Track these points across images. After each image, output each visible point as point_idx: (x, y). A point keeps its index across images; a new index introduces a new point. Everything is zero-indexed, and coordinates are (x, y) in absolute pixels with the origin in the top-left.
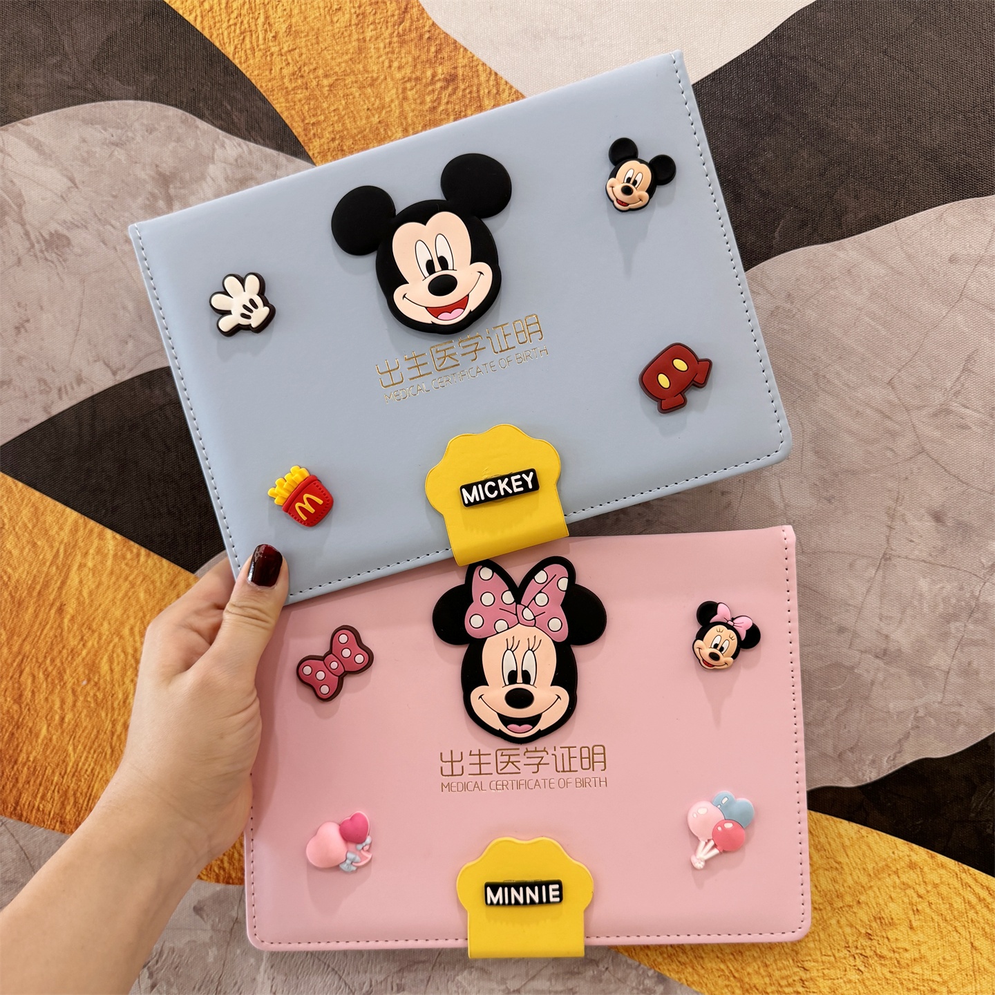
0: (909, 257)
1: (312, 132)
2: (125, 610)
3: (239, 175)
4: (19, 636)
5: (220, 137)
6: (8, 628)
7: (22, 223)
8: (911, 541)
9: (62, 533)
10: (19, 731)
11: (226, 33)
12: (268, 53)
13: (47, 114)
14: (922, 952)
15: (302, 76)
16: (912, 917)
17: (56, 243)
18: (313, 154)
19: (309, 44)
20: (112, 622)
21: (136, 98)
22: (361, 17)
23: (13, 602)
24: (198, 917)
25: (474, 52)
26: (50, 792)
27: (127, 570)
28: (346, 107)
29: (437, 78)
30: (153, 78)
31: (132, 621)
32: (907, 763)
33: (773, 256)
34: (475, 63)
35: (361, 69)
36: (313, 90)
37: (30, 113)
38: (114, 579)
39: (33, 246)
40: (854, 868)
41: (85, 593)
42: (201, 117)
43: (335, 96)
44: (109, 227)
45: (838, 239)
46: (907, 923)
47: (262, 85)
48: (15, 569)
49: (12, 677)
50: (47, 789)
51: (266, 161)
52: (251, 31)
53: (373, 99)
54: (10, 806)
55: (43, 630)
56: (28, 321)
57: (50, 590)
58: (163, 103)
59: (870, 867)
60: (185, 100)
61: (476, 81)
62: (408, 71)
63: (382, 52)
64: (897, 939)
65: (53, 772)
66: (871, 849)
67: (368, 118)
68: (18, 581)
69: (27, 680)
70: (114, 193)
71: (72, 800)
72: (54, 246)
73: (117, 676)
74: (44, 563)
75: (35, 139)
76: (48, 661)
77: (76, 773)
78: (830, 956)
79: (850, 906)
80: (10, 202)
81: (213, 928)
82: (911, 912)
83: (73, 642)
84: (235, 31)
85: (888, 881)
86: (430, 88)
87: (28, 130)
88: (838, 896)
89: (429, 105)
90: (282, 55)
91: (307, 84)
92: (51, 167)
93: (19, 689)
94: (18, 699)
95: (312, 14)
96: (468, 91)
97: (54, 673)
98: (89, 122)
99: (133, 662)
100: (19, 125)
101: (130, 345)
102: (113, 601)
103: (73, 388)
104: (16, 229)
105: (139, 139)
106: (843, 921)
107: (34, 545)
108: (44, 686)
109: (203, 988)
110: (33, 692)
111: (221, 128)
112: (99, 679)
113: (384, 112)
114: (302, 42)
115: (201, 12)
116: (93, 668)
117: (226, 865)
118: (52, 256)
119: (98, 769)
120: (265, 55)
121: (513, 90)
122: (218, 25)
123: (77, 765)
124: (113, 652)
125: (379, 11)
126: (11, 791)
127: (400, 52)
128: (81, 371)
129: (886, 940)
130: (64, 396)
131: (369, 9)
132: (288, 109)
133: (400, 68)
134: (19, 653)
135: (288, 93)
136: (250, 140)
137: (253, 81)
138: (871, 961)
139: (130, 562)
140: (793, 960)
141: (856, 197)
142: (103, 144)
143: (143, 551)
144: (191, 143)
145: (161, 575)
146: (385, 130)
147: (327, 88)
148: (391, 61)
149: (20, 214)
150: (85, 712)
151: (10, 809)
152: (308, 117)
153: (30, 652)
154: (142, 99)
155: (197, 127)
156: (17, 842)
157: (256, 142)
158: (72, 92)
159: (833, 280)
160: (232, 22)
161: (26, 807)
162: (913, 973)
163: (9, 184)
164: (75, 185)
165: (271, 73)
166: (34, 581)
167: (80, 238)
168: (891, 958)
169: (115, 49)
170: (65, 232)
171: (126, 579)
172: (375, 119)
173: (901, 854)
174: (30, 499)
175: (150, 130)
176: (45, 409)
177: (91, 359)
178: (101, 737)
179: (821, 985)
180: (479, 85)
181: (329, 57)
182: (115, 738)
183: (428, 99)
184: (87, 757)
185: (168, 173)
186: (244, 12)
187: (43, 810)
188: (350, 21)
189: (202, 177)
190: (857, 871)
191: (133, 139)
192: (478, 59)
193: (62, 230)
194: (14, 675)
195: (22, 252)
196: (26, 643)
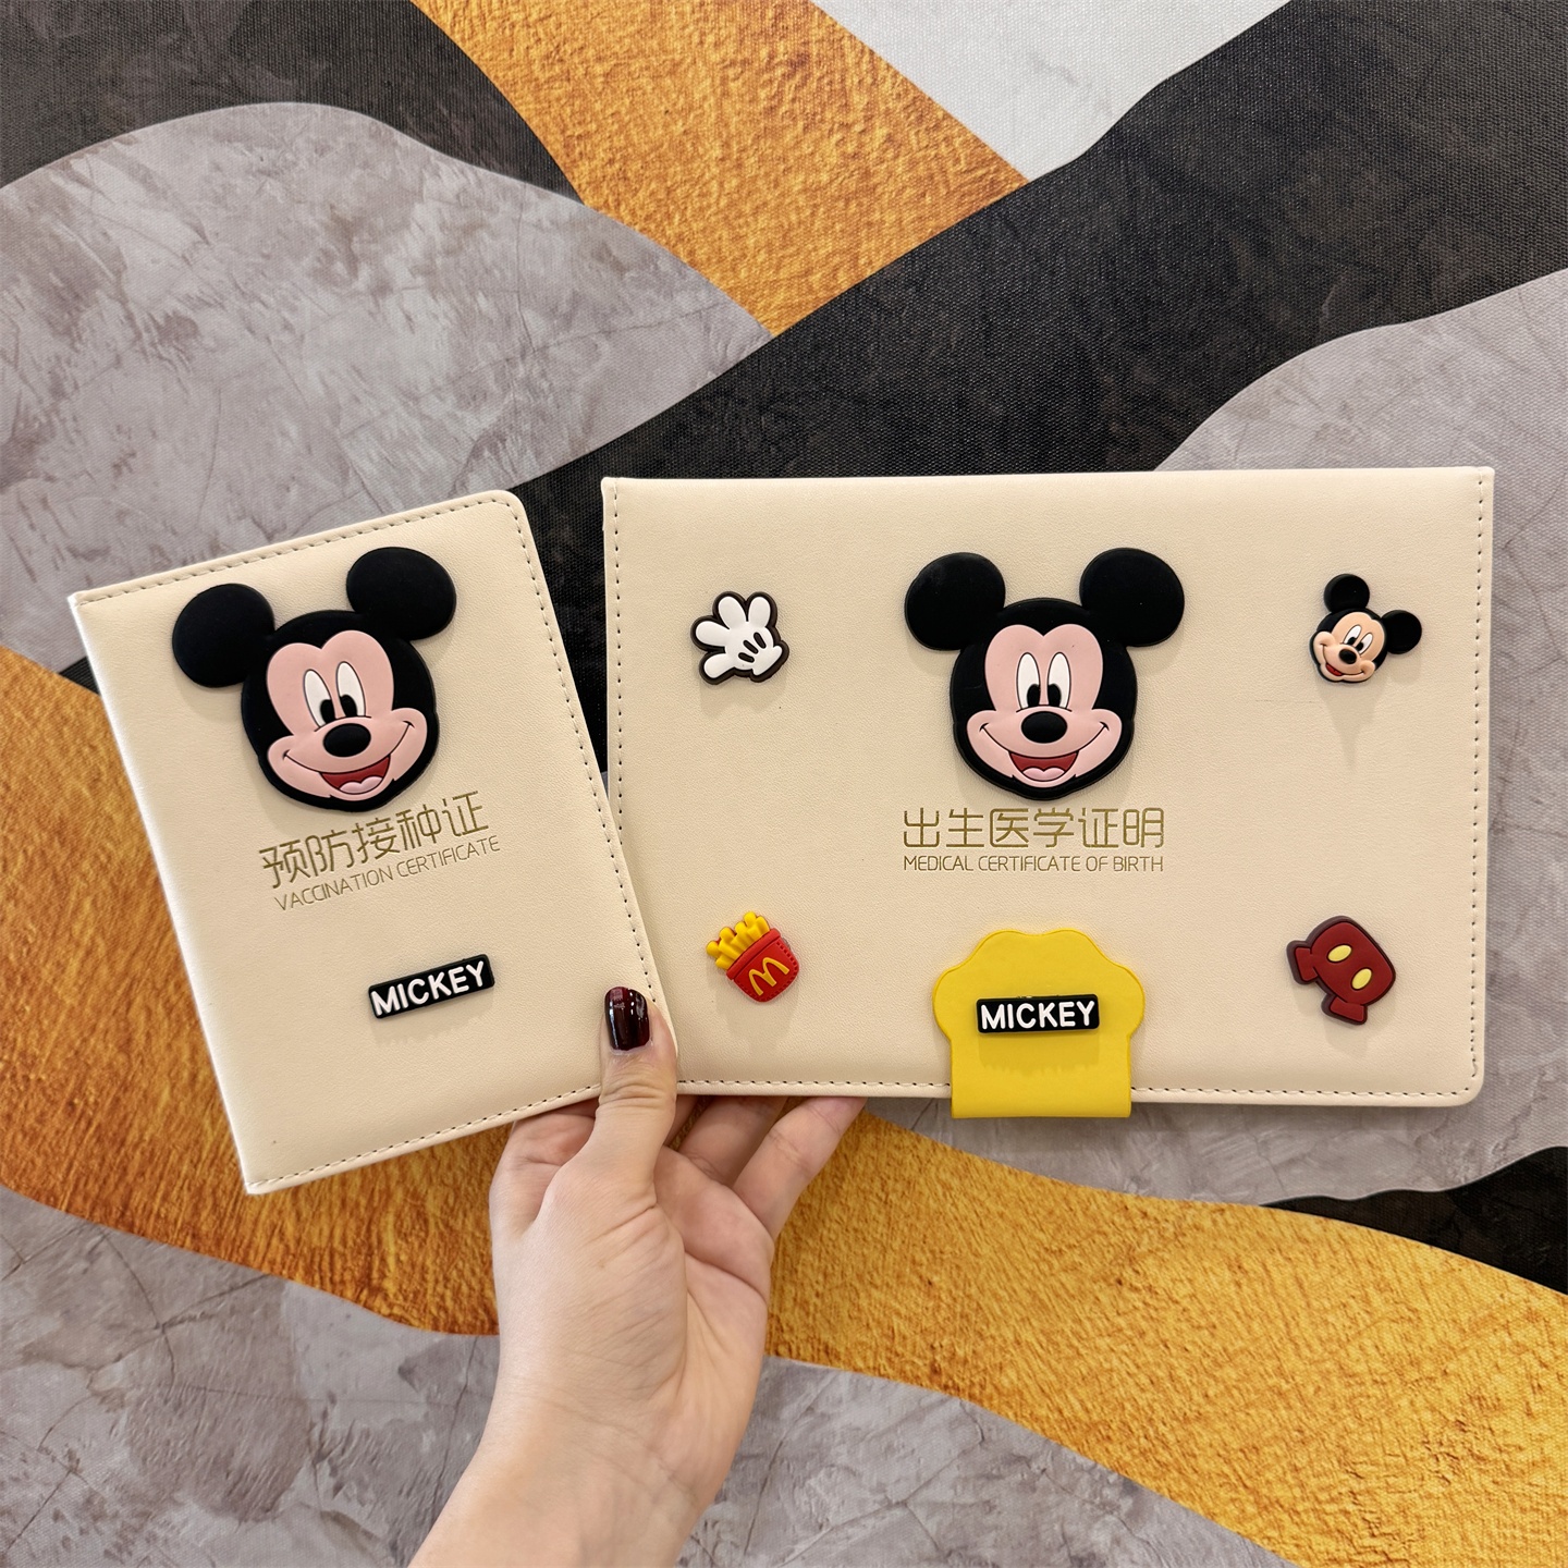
0: (1541, 343)
1: (577, 150)
3: (462, 220)
4: (126, 948)
5: (432, 158)
6: (108, 936)
7: (122, 299)
8: (1538, 802)
10: (128, 1094)
12: (507, 23)
13: (158, 125)
14: (1546, 1451)
15: (561, 60)
16: (1531, 1398)
17: (176, 331)
18: (580, 186)
19: (572, 8)
21: (299, 99)
23: (116, 896)
24: (405, 1384)
25: (836, 18)
26: (176, 1189)
28: (632, 109)
29: (777, 60)
30: (324, 66)
32: (1527, 1154)
33: (1319, 344)
34: (837, 36)
35: (656, 47)
36: (579, 82)
37: (130, 125)
39: (139, 336)
40: (1438, 1319)
42: (401, 127)
43: (614, 91)
44: (257, 305)
45: (1425, 316)
46: (1521, 1407)
47: (497, 75)
48: (117, 844)
49: (115, 1012)
50: (171, 1184)
51: (504, 197)
53: (674, 96)
54: (114, 1210)
55: (162, 939)
56: (133, 455)
58: (341, 106)
59: (1464, 1317)
60: (375, 101)
61: (838, 64)
62: (730, 49)
63: (688, 18)
64: (1505, 1432)
65: (181, 1159)
66: (1465, 1289)
67: (666, 126)
68: (122, 862)
69: (138, 1016)
70: (265, 251)
71: (209, 1202)
72: (172, 336)
75: (140, 166)
76: (171, 987)
77: (216, 1160)
78: (1398, 1456)
79: (1431, 1379)
80: (104, 267)
81: (430, 1400)
82: (1528, 1390)
85: (1493, 1340)
86: (766, 76)
87: (130, 151)
88: (1411, 1363)
89: (764, 104)
90: (529, 26)
91: (568, 72)
92: (166, 210)
93: (126, 1029)
94: (125, 1046)
96: (826, 81)
97: (181, 1005)
98: (226, 138)
100: (115, 144)
101: (294, 493)
104: (114, 310)
106: (1420, 1402)
108: (166, 1026)
109: (414, 1491)
110: (148, 1036)
111: (434, 145)
113: (692, 115)
117: (449, 1303)
118: (169, 352)
120: (502, 27)
121: (899, 81)
123: (218, 1148)
126: (116, 1187)
127: (716, 19)
128: (217, 533)
129: (1488, 1433)
132: (539, 113)
133: (717, 45)
134: (126, 974)
135: (538, 88)
136: (478, 165)
137: (484, 69)
138: (1463, 1465)
140: (1339, 1462)
141: (1455, 247)
142: (248, 172)
144: (385, 170)
146: (693, 144)
147: (601, 79)
148: (703, 34)
149: (118, 285)
151: (115, 1215)
152: (570, 126)
153: (143, 973)
154: (308, 100)
155: (395, 144)
156: (127, 1265)
157: (488, 166)
158: (198, 90)
159: (1417, 381)
161: (140, 1211)
162: (1530, 1484)
163: (101, 238)
164: (204, 237)
165: (511, 55)
167: (213, 323)
168: (1496, 1461)
169: (266, 19)
170: (190, 314)
172: (679, 128)
173: (1514, 1298)
175: (321, 150)
177: (232, 515)
179: (1383, 1502)
180: (845, 70)
181: (604, 29)
183: (763, 94)
185: (350, 219)
187: (166, 1217)
189: (405, 224)
190: (1443, 1324)
191: (295, 164)
192: (842, 29)
193: (184, 311)
194: (118, 1008)
195: (122, 345)
196: (136, 959)
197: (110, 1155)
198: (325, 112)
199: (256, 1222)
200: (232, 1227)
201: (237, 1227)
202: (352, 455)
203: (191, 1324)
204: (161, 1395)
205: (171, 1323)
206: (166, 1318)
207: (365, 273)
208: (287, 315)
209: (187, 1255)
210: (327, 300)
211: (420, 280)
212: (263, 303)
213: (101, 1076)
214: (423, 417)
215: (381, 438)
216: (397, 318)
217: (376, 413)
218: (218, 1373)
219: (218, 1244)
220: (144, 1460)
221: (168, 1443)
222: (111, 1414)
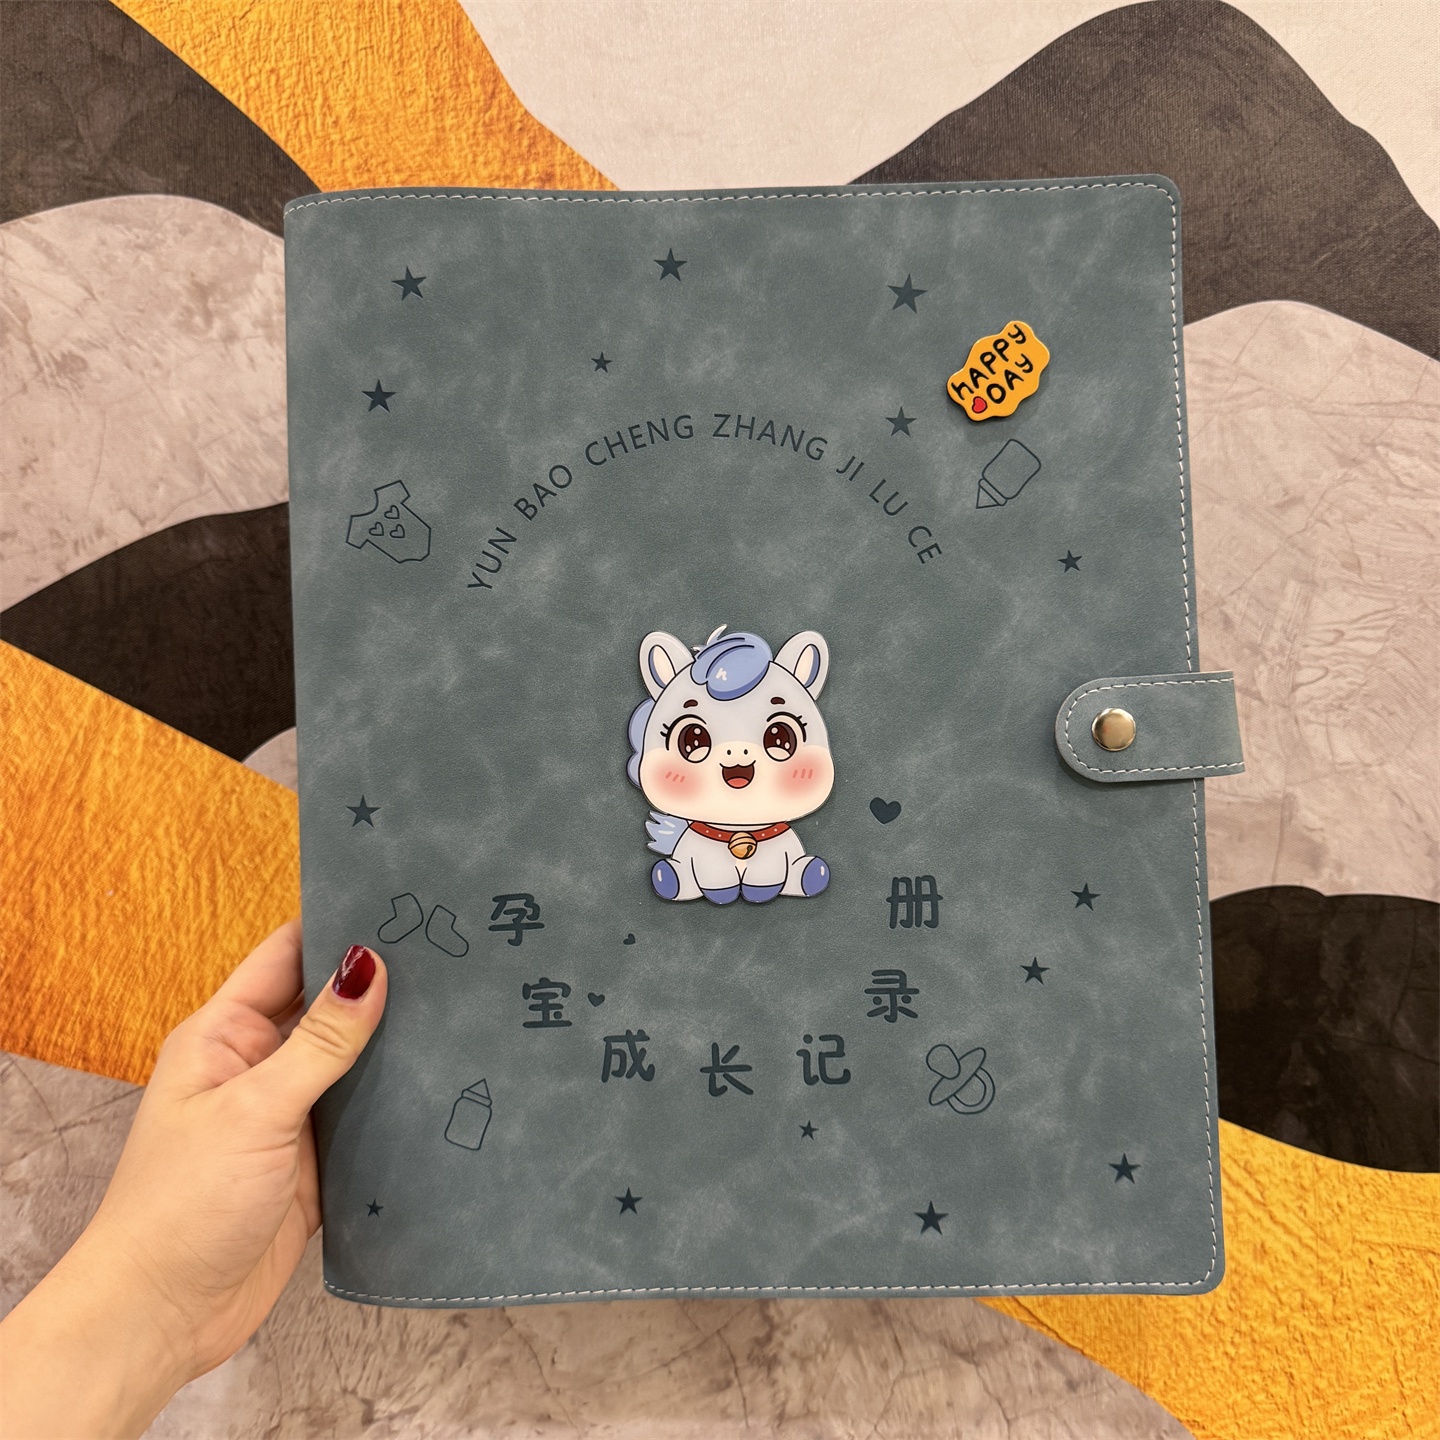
2: (159, 807)
4: (30, 837)
5: (270, 241)
6: (16, 829)
7: (28, 341)
9: (81, 715)
10: (32, 952)
11: (276, 117)
12: (328, 142)
15: (369, 170)
17: (70, 366)
19: (377, 132)
20: (144, 821)
21: (167, 192)
22: (439, 101)
23: (22, 798)
25: (574, 148)
26: (70, 1023)
27: (161, 759)
29: (530, 178)
30: (187, 168)
31: (167, 819)
34: (575, 161)
37: (36, 208)
38: (145, 769)
39: (41, 369)
41: (110, 786)
42: (246, 215)
44: (134, 348)
47: (320, 180)
48: (23, 758)
49: (21, 889)
50: (66, 1019)
52: (306, 115)
54: (21, 1041)
55: (59, 831)
56: (36, 460)
57: (68, 782)
58: (200, 198)
60: (226, 195)
61: (576, 182)
62: (496, 167)
63: (464, 143)
65: (74, 1000)
68: (27, 772)
69: (39, 889)
70: (141, 307)
71: (96, 1033)
72: (67, 370)
73: (149, 885)
74: (60, 751)
75: (43, 240)
76: (66, 868)
77: (101, 1000)
80: (13, 315)
83: (96, 845)
84: (287, 114)
87: (35, 229)
90: (344, 144)
91: (374, 179)
92: (63, 274)
93: (30, 901)
94: (30, 914)
95: (383, 96)
97: (74, 881)
98: (110, 220)
99: (170, 868)
100: (22, 222)
101: (162, 490)
102: (144, 797)
103: (92, 542)
104: (21, 349)
105: (170, 241)
107: (47, 730)
108: (61, 898)
110: (48, 906)
112: (128, 888)
114: (368, 129)
115: (246, 90)
116: (120, 875)
118: (65, 382)
119: (128, 995)
120: (323, 144)
122: (266, 107)
123: (103, 992)
124: (145, 856)
125: (461, 96)
126: (22, 1023)
128: (102, 520)
130: (82, 551)
131: (449, 93)
133: (486, 164)
134: (30, 858)
137: (310, 175)
139: (165, 750)
142: (127, 247)
143: (180, 736)
144: (233, 248)
145: (202, 765)
148: (475, 156)
149: (25, 330)
150: (112, 927)
151: (21, 1044)
153: (44, 858)
154: (174, 192)
155: (242, 229)
156: (31, 1083)
158: (87, 183)
160: (283, 103)
161: (41, 1042)
163: (12, 295)
164: (93, 297)
165: (330, 166)
166: (47, 773)
167: (97, 359)
169: (141, 133)
170: (81, 353)
171: (160, 769)
174: (41, 675)
175: (184, 231)
176: (59, 566)
177: (114, 506)
178: (131, 957)
181: (401, 148)
182: (149, 958)
184: (114, 984)
185: (206, 284)
186: (298, 91)
187: (62, 1045)
188: (427, 105)
189: (248, 289)
191: (164, 241)
192: (579, 157)
193: (76, 350)
194: (24, 884)
195: (27, 376)
196: (39, 846)
197: (17, 998)
198: (187, 204)
199: (133, 1047)
200: (115, 1052)
201: (118, 1051)
202: (206, 461)
203: (83, 1127)
204: (58, 1182)
205: (66, 1128)
206: (62, 1122)
207: (218, 324)
208: (156, 354)
209: (79, 1074)
210: (188, 345)
211: (260, 331)
212: (139, 346)
213: (10, 938)
214: (262, 434)
215: (229, 449)
216: (242, 360)
217: (226, 431)
218: (104, 1163)
219: (103, 1064)
220: (45, 1233)
221: (64, 1219)
222: (18, 1200)
